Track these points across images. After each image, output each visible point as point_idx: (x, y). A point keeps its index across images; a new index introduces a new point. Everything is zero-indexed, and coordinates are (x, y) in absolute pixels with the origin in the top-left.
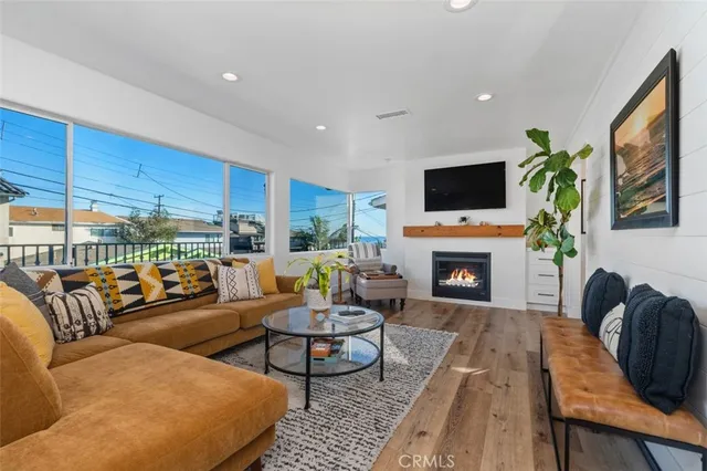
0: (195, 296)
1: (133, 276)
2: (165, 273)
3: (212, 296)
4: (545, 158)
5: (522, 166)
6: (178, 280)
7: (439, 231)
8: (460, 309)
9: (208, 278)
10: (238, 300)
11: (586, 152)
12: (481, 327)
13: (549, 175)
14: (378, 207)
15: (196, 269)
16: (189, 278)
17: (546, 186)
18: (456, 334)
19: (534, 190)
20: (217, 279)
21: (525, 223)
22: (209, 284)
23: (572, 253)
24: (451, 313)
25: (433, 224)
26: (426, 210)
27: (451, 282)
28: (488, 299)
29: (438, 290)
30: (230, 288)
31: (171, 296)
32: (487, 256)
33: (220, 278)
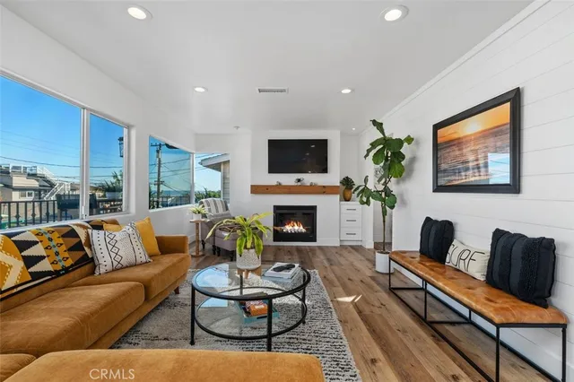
0: (67, 270)
2: (23, 245)
3: (86, 268)
6: (43, 253)
7: (279, 189)
9: (78, 247)
10: (124, 268)
12: (326, 262)
14: (208, 166)
15: (63, 236)
16: (57, 249)
18: (316, 271)
19: (377, 163)
20: (90, 246)
22: (81, 254)
25: (275, 183)
26: (270, 172)
27: (288, 228)
28: (314, 240)
29: (279, 236)
30: (113, 255)
32: (314, 208)
33: (96, 247)
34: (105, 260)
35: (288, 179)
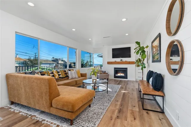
0: (64, 77)
1: (52, 73)
2: (58, 72)
3: (67, 78)
4: (139, 48)
5: (135, 49)
6: (61, 74)
7: (115, 63)
8: (121, 81)
9: (66, 74)
10: (73, 78)
11: (147, 47)
12: (126, 84)
13: (140, 51)
15: (64, 71)
16: (63, 74)
17: (139, 54)
18: (121, 85)
19: (137, 54)
20: (68, 74)
21: (135, 61)
23: (145, 67)
24: (119, 82)
25: (114, 61)
26: (113, 58)
27: (119, 75)
28: (127, 78)
29: (115, 77)
30: (72, 76)
31: (60, 77)
32: (127, 68)
33: (69, 74)
34: (70, 77)
35: (118, 60)
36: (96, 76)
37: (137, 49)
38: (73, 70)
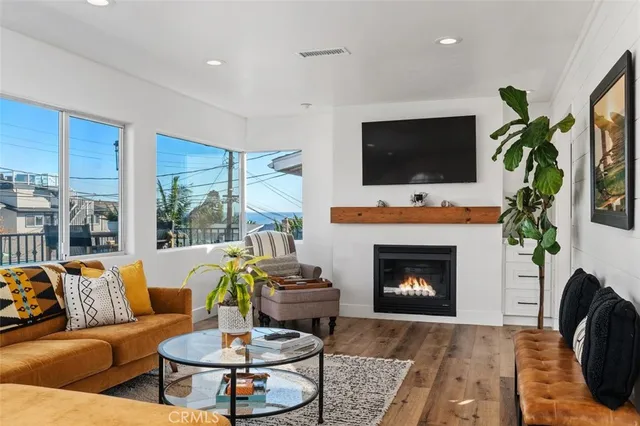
0: (34, 320)
3: (58, 321)
4: (521, 127)
5: (494, 136)
6: (10, 297)
7: (383, 214)
8: (414, 328)
9: (48, 294)
10: (98, 325)
11: (567, 124)
12: (443, 352)
13: (527, 150)
15: (33, 279)
16: (24, 294)
17: (523, 164)
18: (410, 362)
19: (510, 168)
20: (62, 294)
21: (503, 205)
22: (52, 303)
23: (555, 248)
24: (402, 335)
25: (374, 204)
26: (364, 184)
27: (404, 289)
28: (452, 312)
29: (382, 303)
30: (86, 307)
31: (4, 322)
32: (451, 251)
33: (68, 294)
34: (76, 312)
35: (399, 195)
36: (244, 310)
37: (511, 136)
38: (98, 266)
